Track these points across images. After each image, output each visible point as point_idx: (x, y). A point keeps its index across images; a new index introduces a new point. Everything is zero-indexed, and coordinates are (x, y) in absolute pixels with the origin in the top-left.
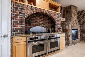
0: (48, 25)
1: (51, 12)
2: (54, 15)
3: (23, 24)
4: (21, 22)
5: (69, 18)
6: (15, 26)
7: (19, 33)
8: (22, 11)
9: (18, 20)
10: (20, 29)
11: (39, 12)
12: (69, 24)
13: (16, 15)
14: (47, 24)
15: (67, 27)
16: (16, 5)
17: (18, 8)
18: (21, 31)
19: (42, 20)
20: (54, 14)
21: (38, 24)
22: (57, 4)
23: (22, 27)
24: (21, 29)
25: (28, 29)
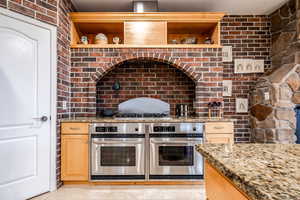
0: (178, 92)
1: (177, 51)
2: (187, 57)
3: (91, 95)
4: (88, 90)
5: (284, 55)
6: (76, 100)
7: (83, 116)
8: (90, 65)
9: (81, 85)
10: (84, 105)
11: (132, 57)
12: (276, 85)
13: (77, 75)
14: (172, 88)
15: (267, 96)
16: (76, 55)
17: (79, 60)
18: (87, 110)
19: (154, 80)
20: (190, 54)
21: (141, 93)
22: (204, 17)
23: (88, 100)
24: (88, 105)
25: (114, 105)
